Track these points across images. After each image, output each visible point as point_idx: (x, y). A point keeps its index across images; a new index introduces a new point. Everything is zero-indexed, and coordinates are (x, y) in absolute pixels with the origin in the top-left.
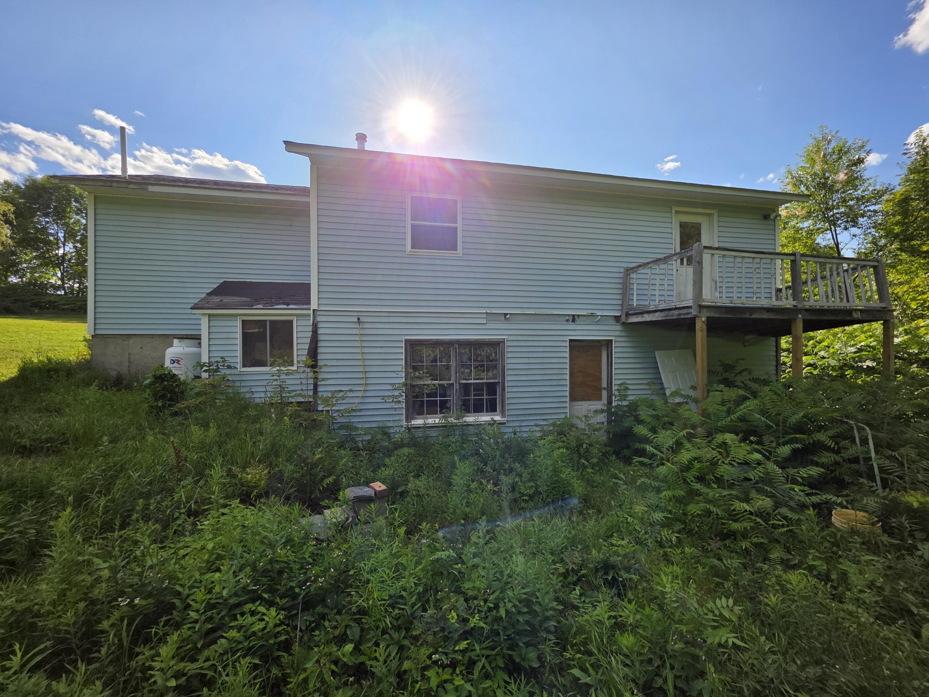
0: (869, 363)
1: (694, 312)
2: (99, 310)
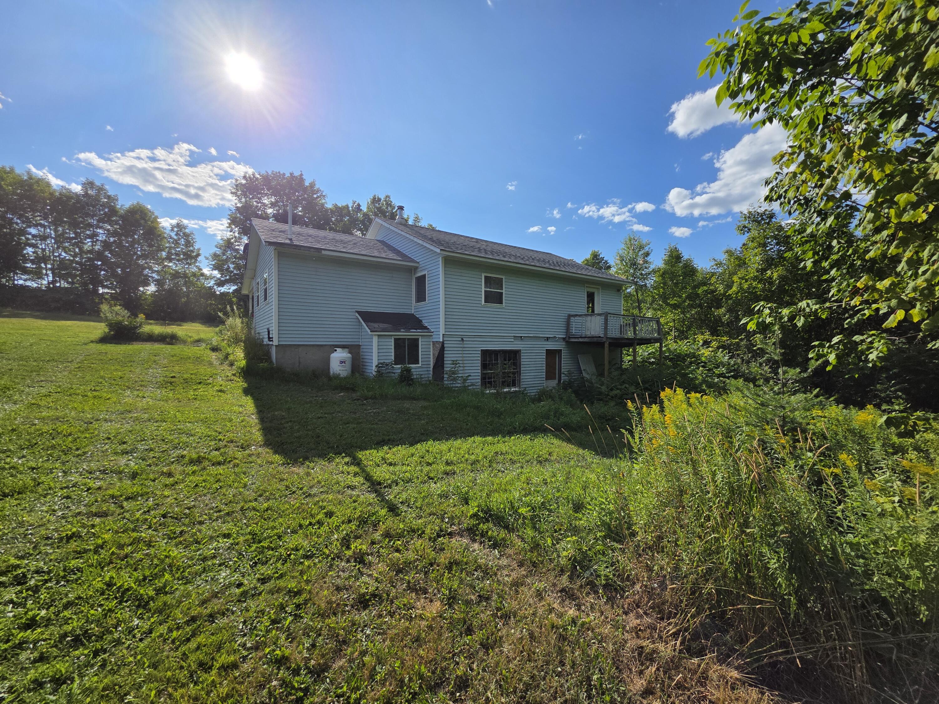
0: (653, 360)
1: (604, 340)
2: (281, 328)
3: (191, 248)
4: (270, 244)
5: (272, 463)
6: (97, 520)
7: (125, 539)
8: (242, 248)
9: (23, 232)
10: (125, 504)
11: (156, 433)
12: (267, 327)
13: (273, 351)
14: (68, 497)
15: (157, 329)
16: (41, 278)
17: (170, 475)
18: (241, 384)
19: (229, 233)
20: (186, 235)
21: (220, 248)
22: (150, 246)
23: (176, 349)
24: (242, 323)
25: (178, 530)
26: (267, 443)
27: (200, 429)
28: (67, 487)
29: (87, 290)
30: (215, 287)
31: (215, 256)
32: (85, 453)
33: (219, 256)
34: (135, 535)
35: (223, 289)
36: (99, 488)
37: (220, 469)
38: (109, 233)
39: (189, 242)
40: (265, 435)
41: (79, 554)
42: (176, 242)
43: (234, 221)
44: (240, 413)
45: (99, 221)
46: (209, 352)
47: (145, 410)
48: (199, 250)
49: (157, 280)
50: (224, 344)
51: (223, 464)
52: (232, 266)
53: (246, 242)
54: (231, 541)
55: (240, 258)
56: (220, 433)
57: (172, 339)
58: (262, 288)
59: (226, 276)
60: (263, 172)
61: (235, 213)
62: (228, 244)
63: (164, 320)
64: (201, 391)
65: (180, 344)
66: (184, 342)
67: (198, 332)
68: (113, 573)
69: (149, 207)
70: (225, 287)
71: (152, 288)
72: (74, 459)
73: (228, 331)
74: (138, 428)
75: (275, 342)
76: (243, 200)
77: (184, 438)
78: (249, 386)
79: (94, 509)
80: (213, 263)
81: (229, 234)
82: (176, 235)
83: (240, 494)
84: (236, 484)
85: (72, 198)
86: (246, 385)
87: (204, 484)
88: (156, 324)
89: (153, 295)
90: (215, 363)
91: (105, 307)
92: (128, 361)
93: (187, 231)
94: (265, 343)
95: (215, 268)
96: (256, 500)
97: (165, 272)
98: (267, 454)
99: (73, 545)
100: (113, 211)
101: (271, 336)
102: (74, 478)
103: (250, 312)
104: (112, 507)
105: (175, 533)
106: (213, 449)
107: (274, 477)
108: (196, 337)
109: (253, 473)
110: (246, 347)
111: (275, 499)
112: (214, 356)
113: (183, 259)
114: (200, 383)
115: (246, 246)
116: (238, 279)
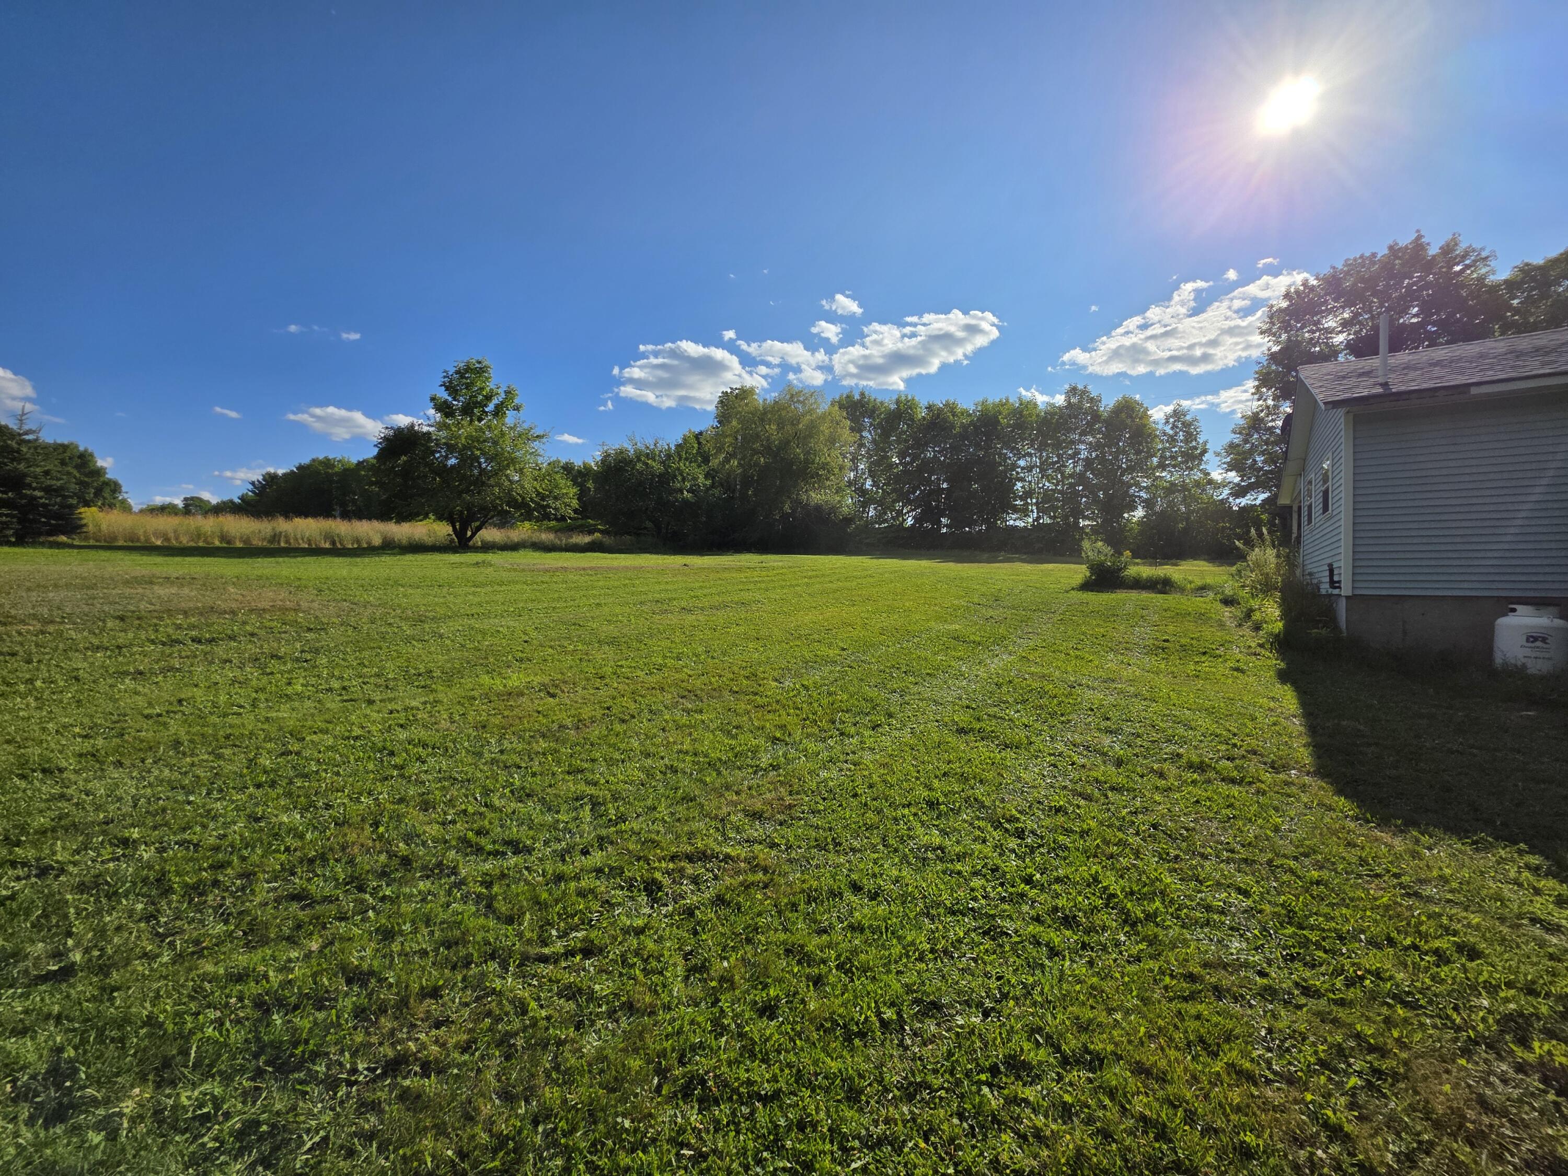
2: (1358, 563)
3: (1194, 443)
4: (1335, 404)
5: (1330, 809)
6: (1083, 803)
7: (1109, 833)
8: (1280, 423)
9: (1014, 466)
10: (1110, 794)
11: (1143, 714)
12: (1329, 561)
13: (1342, 605)
14: (1055, 766)
15: (1145, 571)
16: (1027, 515)
17: (1161, 775)
18: (1272, 661)
19: (1256, 403)
20: (1187, 425)
21: (1240, 433)
22: (1138, 452)
23: (1170, 600)
24: (1278, 556)
25: (1173, 853)
26: (1321, 772)
27: (1204, 722)
28: (1053, 755)
29: (1068, 524)
30: (1231, 499)
31: (1232, 448)
32: (1069, 721)
33: (1238, 445)
34: (1120, 835)
35: (1244, 501)
36: (1083, 766)
37: (1235, 790)
38: (1092, 447)
39: (1190, 434)
40: (1319, 757)
41: (1068, 832)
42: (1172, 439)
43: (1265, 380)
44: (1271, 710)
45: (1081, 435)
46: (1219, 606)
47: (1131, 682)
48: (1205, 443)
49: (1146, 501)
50: (1244, 593)
51: (1240, 784)
52: (1260, 459)
53: (1289, 410)
54: (1249, 902)
55: (1276, 443)
56: (1235, 735)
57: (1163, 586)
58: (1317, 490)
59: (1249, 478)
60: (1326, 271)
61: (1269, 366)
62: (1255, 423)
63: (1155, 558)
64: (1206, 665)
65: (1176, 592)
66: (1182, 590)
67: (1202, 574)
68: (1099, 868)
69: (1138, 397)
70: (1248, 496)
71: (1139, 513)
72: (1059, 725)
73: (1252, 571)
74: (1123, 702)
75: (1346, 590)
76: (1284, 336)
77: (1181, 730)
78: (1288, 668)
79: (1078, 787)
80: (1228, 459)
81: (1255, 405)
82: (1172, 428)
83: (1267, 840)
84: (1260, 821)
85: (1055, 414)
86: (1283, 665)
87: (1208, 804)
88: (1144, 564)
89: (1140, 523)
90: (1228, 623)
91: (1086, 544)
92: (1110, 615)
93: (1188, 418)
94: (1323, 592)
95: (1231, 467)
96: (1296, 858)
97: (1156, 487)
98: (1321, 791)
99: (1061, 819)
100: (1096, 416)
101: (1336, 578)
102: (1060, 747)
103: (1294, 536)
104: (1097, 793)
105: (1168, 854)
106: (1223, 757)
107: (1334, 833)
108: (1199, 582)
109: (1292, 813)
110: (1283, 599)
111: (1335, 870)
112: (1227, 612)
113: (1182, 462)
114: (1204, 653)
115: (1288, 419)
116: (1271, 480)
